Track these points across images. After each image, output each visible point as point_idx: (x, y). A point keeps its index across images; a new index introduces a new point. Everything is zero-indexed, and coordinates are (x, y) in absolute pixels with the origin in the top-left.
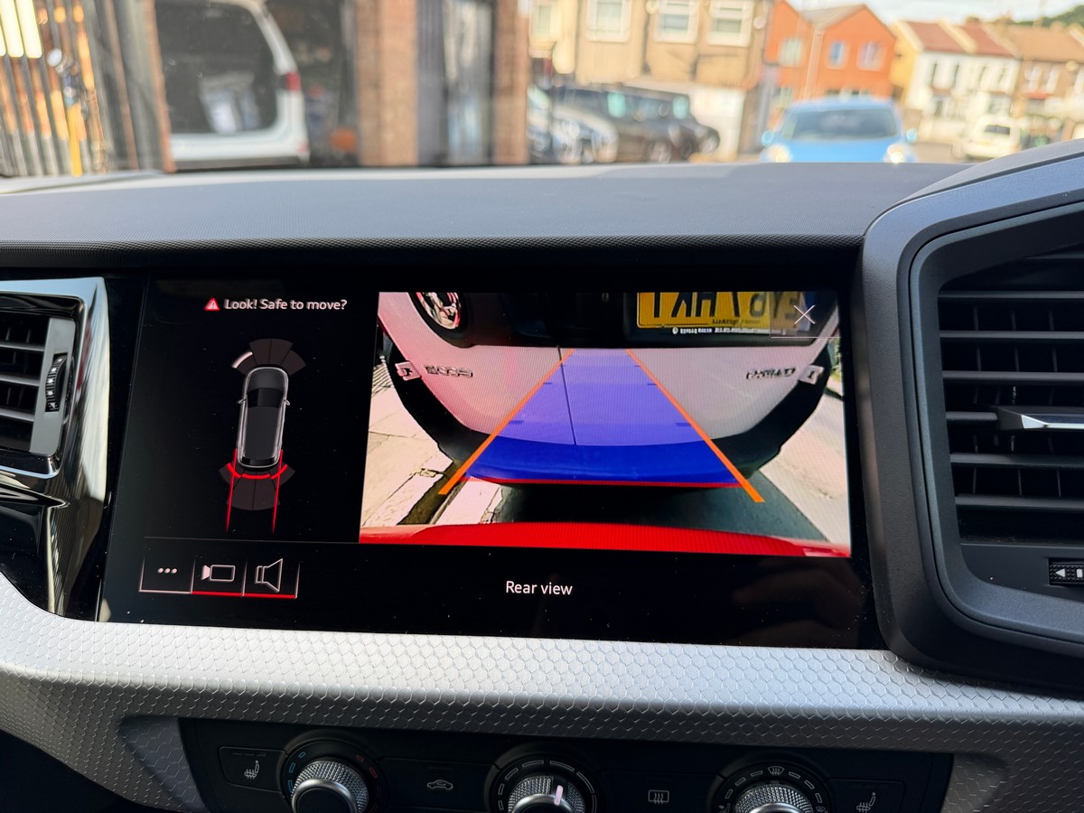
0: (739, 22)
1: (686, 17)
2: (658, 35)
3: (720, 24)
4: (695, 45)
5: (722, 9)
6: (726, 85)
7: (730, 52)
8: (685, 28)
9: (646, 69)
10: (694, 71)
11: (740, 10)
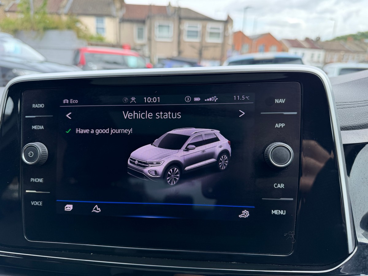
0: (219, 34)
1: (197, 32)
2: (186, 39)
3: (211, 34)
4: (201, 43)
5: (211, 28)
6: (214, 59)
7: (215, 45)
8: (197, 36)
9: (180, 52)
10: (200, 53)
11: (219, 29)
